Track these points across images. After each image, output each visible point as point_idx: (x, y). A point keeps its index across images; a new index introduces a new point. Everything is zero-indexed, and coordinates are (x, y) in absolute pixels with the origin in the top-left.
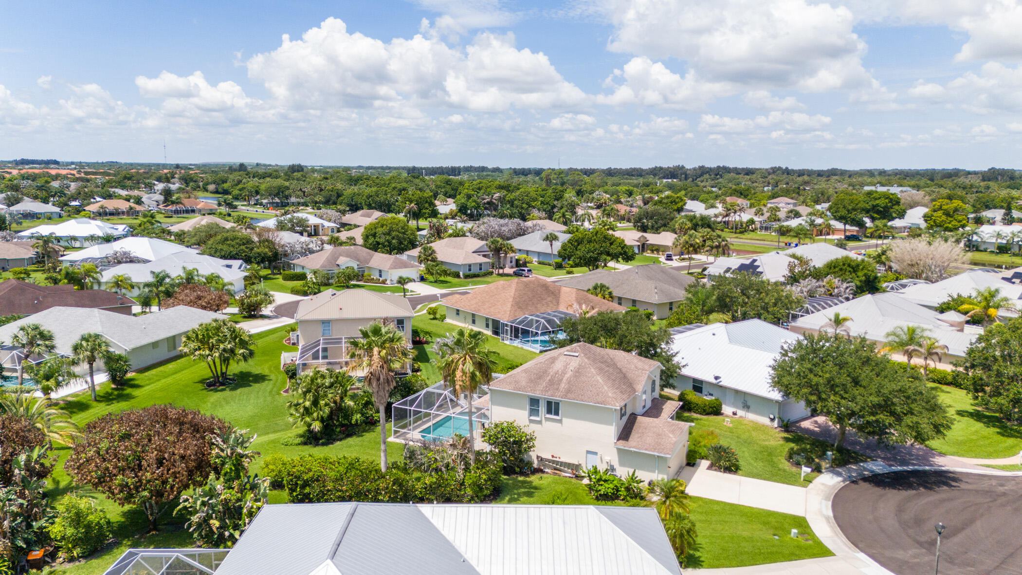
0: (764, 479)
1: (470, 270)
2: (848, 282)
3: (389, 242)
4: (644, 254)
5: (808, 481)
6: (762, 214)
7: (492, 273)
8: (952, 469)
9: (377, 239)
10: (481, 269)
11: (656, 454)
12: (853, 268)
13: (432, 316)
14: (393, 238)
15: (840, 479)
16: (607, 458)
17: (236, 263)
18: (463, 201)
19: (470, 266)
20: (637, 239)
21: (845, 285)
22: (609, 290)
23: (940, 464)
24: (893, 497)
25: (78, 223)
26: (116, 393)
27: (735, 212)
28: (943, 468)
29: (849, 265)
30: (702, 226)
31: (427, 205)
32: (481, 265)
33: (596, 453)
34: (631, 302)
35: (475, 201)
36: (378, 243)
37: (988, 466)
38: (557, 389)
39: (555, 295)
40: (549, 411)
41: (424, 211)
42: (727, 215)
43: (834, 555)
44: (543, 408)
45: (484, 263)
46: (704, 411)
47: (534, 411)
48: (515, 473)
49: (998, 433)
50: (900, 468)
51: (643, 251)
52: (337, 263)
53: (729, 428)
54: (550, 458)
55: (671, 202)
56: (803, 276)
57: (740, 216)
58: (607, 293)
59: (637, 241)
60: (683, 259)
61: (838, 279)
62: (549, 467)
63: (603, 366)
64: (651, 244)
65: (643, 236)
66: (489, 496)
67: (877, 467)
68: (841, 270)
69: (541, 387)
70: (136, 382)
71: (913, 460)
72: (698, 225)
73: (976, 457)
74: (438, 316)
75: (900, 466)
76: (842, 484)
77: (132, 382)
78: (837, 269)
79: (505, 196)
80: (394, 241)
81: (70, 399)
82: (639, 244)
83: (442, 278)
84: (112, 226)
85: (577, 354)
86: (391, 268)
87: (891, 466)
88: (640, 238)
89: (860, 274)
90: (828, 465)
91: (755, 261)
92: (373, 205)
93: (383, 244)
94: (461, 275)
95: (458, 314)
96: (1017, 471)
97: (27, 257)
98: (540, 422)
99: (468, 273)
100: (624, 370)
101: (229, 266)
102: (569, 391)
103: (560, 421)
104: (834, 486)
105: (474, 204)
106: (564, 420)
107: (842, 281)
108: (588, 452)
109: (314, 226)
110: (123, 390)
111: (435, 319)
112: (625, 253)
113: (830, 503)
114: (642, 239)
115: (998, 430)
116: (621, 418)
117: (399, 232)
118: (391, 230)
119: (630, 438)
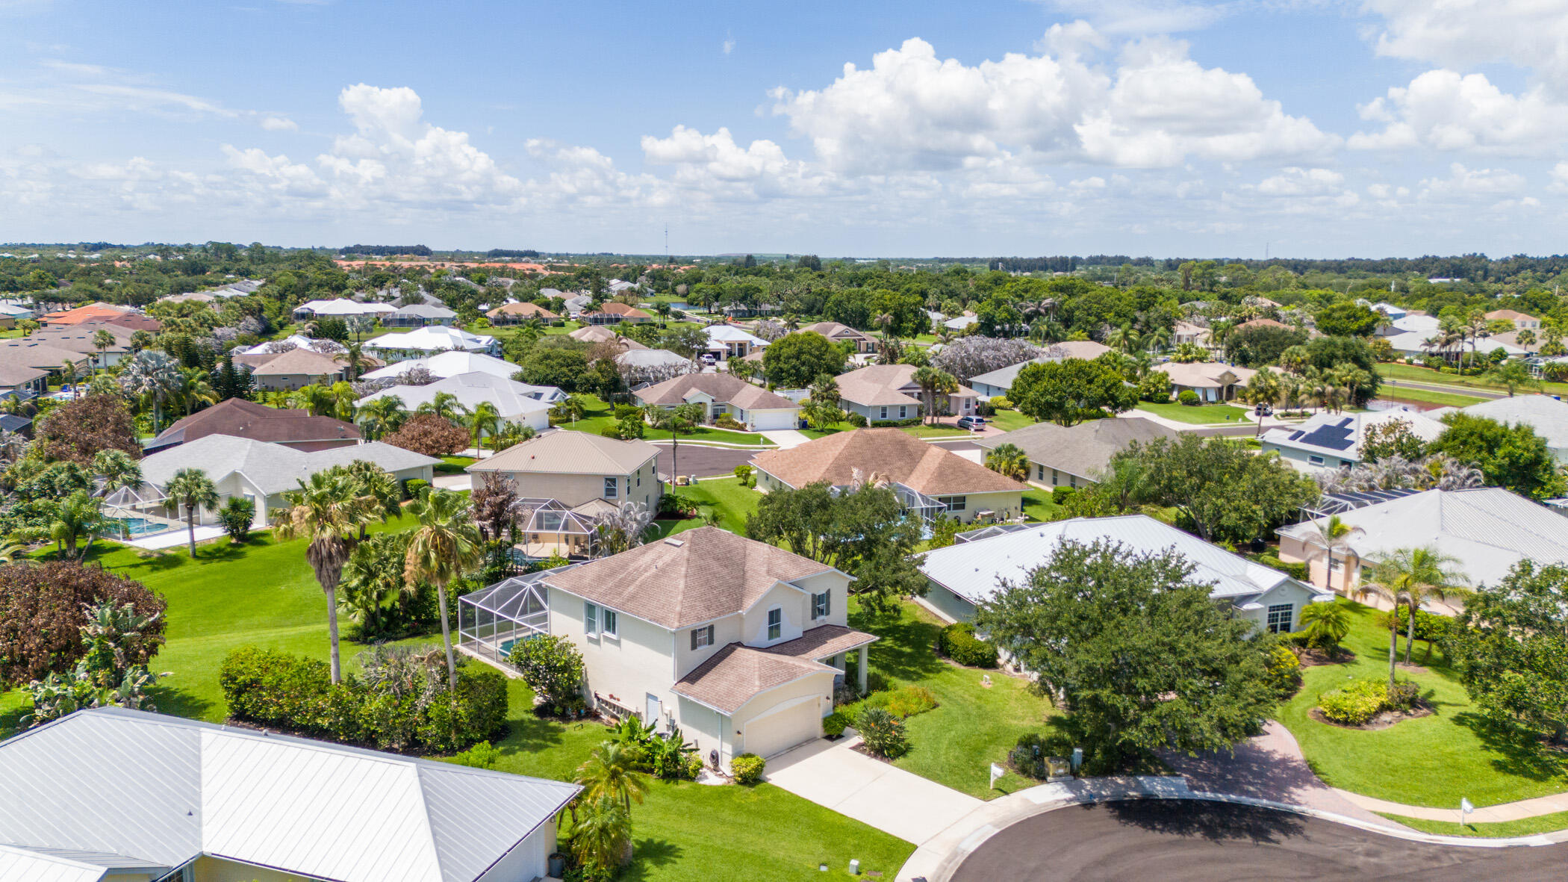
0: (928, 778)
1: (884, 415)
2: (1473, 467)
3: (798, 370)
4: (1228, 403)
5: (1003, 790)
6: (1532, 342)
7: (919, 422)
8: (1310, 811)
9: (782, 365)
10: (903, 415)
11: (715, 709)
13: (741, 480)
14: (803, 364)
15: (1070, 795)
16: (667, 708)
18: (988, 310)
19: (884, 409)
20: (1216, 376)
21: (1465, 472)
22: (1023, 457)
23: (1297, 798)
24: (1134, 834)
26: (229, 549)
27: (1463, 337)
28: (1296, 808)
30: (1346, 358)
32: (903, 408)
33: (655, 698)
35: (1007, 311)
36: (782, 370)
37: (1391, 817)
38: (620, 594)
40: (608, 628)
44: (599, 622)
45: (909, 405)
47: (590, 626)
48: (553, 714)
49: (1499, 766)
50: (1209, 795)
51: (1229, 398)
52: (685, 396)
53: (983, 691)
54: (607, 698)
57: (1472, 343)
58: (1017, 460)
59: (1217, 381)
62: (607, 712)
63: (715, 566)
64: (1238, 386)
65: (1228, 373)
67: (1161, 787)
69: (602, 589)
70: (265, 539)
71: (1252, 784)
72: (1337, 357)
73: (1390, 799)
75: (1213, 791)
76: (1061, 805)
77: (261, 538)
79: (1062, 303)
80: (803, 368)
81: (168, 552)
82: (1219, 385)
85: (679, 543)
86: (753, 407)
87: (1192, 788)
88: (1222, 376)
90: (1061, 771)
91: (1349, 421)
93: (787, 372)
94: (869, 421)
95: (767, 478)
96: (1447, 834)
97: (332, 373)
98: (597, 642)
99: (881, 420)
101: (538, 396)
102: (633, 597)
103: (618, 643)
104: (1045, 805)
105: (1005, 314)
106: (623, 641)
107: (1461, 463)
108: (649, 696)
109: (740, 345)
110: (241, 546)
111: (745, 484)
113: (997, 831)
114: (1227, 378)
115: (1502, 757)
116: (694, 647)
117: (811, 354)
118: (800, 352)
119: (699, 682)
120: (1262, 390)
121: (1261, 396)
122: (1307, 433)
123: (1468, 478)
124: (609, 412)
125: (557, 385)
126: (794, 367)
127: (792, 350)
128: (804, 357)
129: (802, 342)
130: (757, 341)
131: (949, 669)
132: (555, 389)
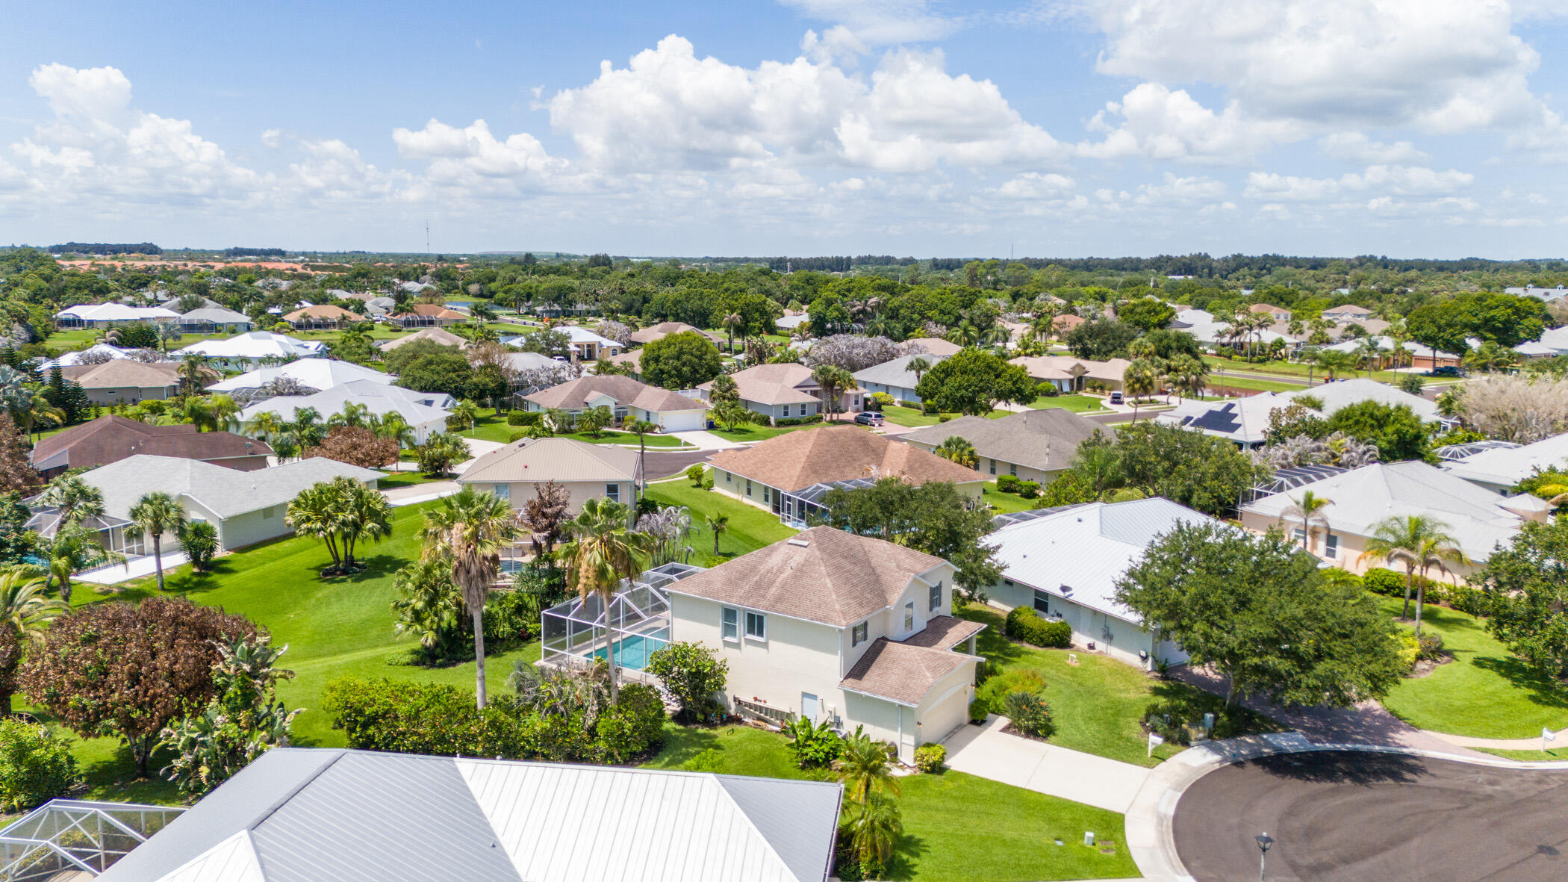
0: (1088, 752)
1: (786, 414)
2: (1368, 444)
3: (679, 371)
4: (1080, 393)
5: (1160, 757)
6: (1301, 333)
7: (820, 419)
8: (1418, 752)
9: (662, 366)
10: (803, 412)
11: (897, 702)
12: (1377, 420)
13: (695, 482)
14: (684, 364)
15: (1218, 757)
16: (830, 705)
17: (439, 398)
18: (819, 309)
19: (786, 407)
20: (1068, 369)
21: (1362, 448)
22: (971, 449)
23: (1402, 743)
24: (1293, 789)
25: (253, 338)
26: (195, 579)
27: (1251, 329)
28: (1405, 750)
29: (1371, 416)
30: (1179, 350)
31: (757, 315)
32: (803, 406)
33: (814, 697)
34: (1009, 467)
35: (837, 309)
36: (662, 372)
37: (1485, 751)
38: (763, 596)
39: (877, 455)
40: (751, 631)
41: (752, 324)
42: (1238, 333)
43: (1142, 876)
44: (741, 625)
45: (809, 403)
46: (1042, 640)
47: (729, 629)
48: (695, 721)
49: (1532, 698)
50: (1328, 746)
51: (1079, 388)
52: (587, 399)
53: (1073, 668)
54: (752, 701)
55: (1149, 312)
56: (1294, 432)
57: (1258, 334)
58: (966, 452)
59: (1069, 373)
60: (1140, 402)
61: (1351, 437)
62: (750, 715)
63: (845, 563)
64: (1092, 378)
65: (1078, 365)
66: (641, 754)
67: (1291, 741)
68: (1357, 422)
69: (741, 592)
70: (229, 566)
71: (1358, 734)
72: (1172, 349)
73: (1472, 735)
74: (704, 482)
75: (1330, 742)
76: (1217, 766)
77: (224, 566)
78: (1351, 422)
79: (886, 301)
80: (685, 369)
81: (129, 586)
82: (1071, 377)
83: (739, 426)
84: (301, 342)
85: (805, 543)
86: (662, 409)
87: (1312, 741)
88: (1073, 368)
89: (1389, 430)
90: (1201, 735)
91: (1231, 406)
92: (682, 315)
93: (668, 373)
94: (772, 420)
95: (729, 479)
96: (1535, 760)
97: (167, 385)
98: (737, 646)
99: (783, 418)
100: (879, 571)
101: (429, 403)
102: (779, 599)
103: (765, 645)
104: (1203, 767)
105: (835, 313)
106: (772, 644)
107: (1358, 441)
108: (805, 695)
109: (589, 346)
110: (207, 575)
111: (699, 486)
112: (1019, 391)
113: (1179, 795)
114: (1077, 370)
115: (1533, 692)
116: (854, 644)
117: (692, 355)
118: (681, 352)
119: (866, 677)
120: (1138, 380)
121: (1137, 386)
122: (1195, 418)
123: (1364, 453)
124: (497, 418)
125: (446, 392)
126: (675, 368)
127: (673, 350)
128: (685, 357)
129: (682, 342)
130: (606, 342)
131: (1027, 653)
132: (446, 396)
